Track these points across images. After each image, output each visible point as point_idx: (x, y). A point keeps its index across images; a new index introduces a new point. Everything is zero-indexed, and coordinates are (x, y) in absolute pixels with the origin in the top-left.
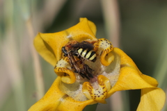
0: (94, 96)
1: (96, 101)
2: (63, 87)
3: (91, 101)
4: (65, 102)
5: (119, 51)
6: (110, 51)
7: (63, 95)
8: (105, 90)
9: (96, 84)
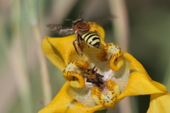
0: (103, 101)
1: (105, 106)
2: (72, 92)
3: (100, 107)
4: (73, 107)
6: (119, 55)
7: (72, 100)
8: (114, 95)
9: (105, 90)
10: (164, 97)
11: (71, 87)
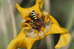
0: (39, 36)
1: (40, 39)
2: (26, 32)
3: (38, 38)
4: (27, 39)
5: (51, 17)
7: (26, 35)
8: (44, 34)
9: (40, 31)
10: (66, 34)
11: (25, 30)
